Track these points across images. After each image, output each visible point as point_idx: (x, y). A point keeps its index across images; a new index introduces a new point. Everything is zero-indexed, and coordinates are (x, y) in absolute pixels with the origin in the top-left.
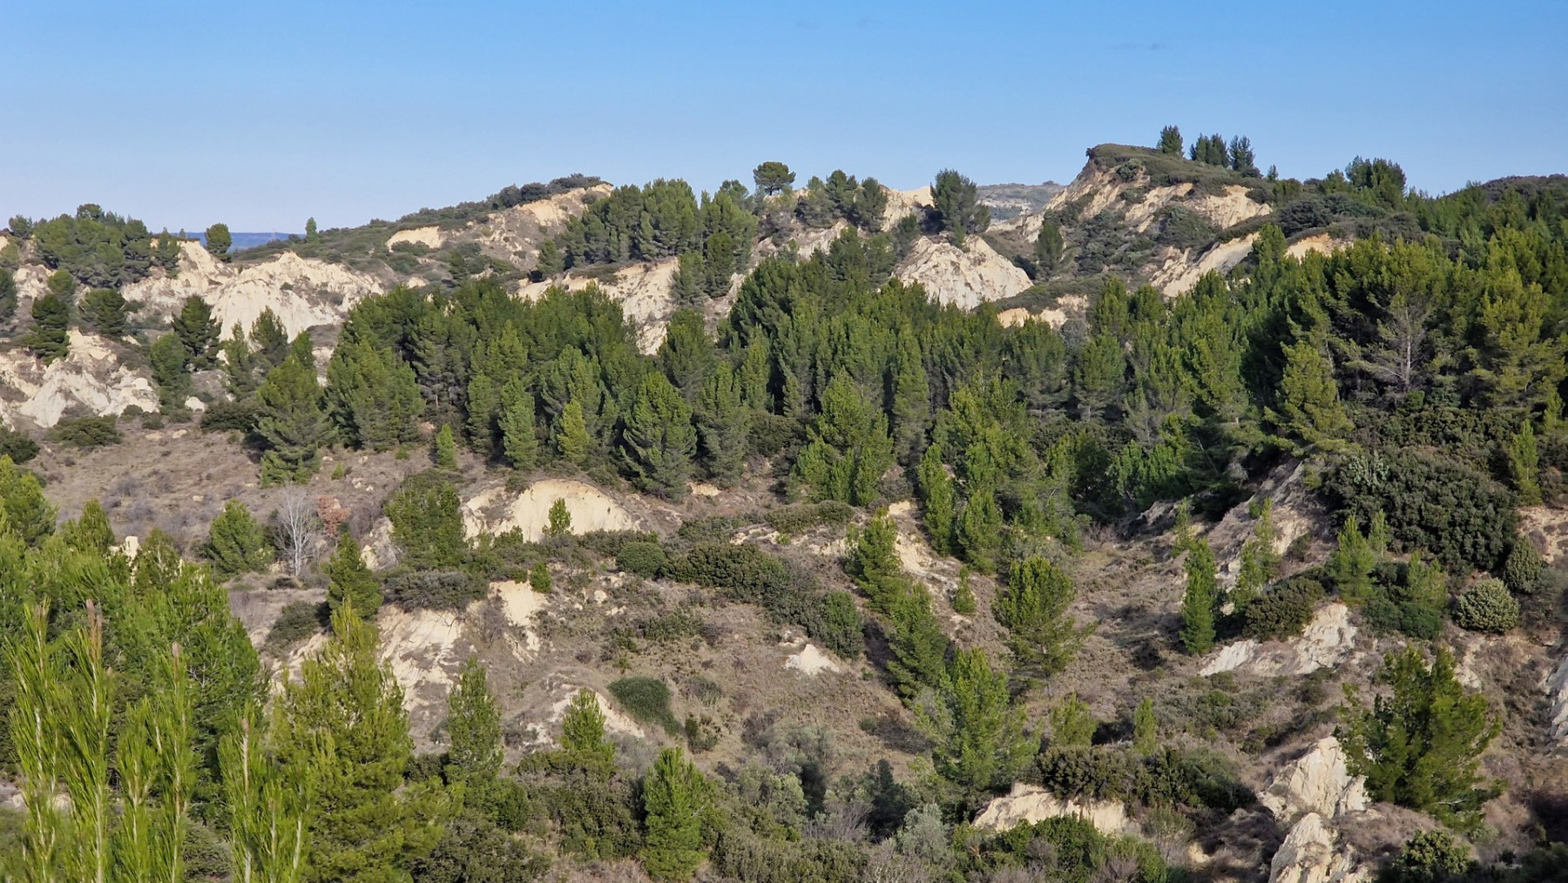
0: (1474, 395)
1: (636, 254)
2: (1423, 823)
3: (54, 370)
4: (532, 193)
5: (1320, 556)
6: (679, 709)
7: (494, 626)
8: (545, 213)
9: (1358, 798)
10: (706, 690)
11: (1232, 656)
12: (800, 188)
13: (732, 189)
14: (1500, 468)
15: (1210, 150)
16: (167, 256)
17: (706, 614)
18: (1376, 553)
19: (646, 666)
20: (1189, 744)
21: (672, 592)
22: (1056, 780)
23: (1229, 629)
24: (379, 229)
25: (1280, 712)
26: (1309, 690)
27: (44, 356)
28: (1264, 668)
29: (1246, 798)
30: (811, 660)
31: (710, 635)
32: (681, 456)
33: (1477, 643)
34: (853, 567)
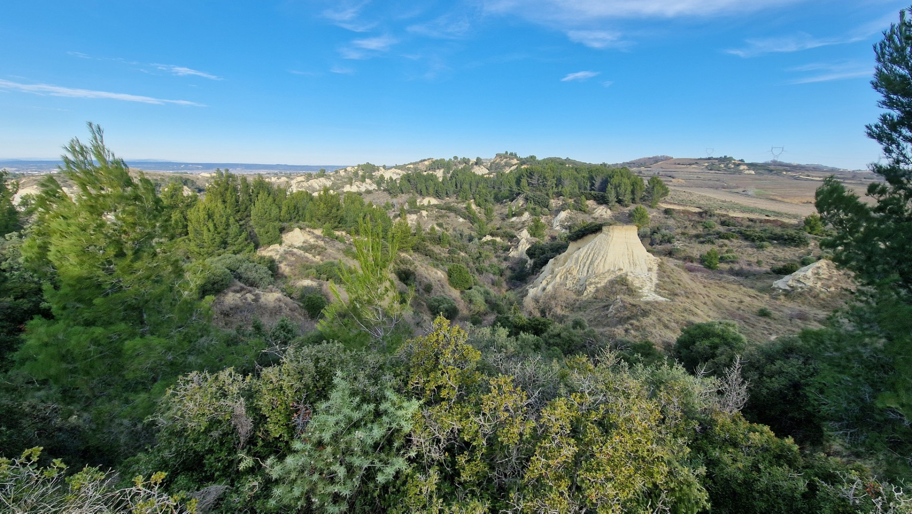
0: (544, 185)
1: (438, 168)
2: (537, 239)
3: (364, 184)
4: (424, 160)
5: (525, 206)
6: (445, 226)
7: (421, 216)
8: (426, 163)
9: (529, 236)
10: (448, 224)
11: (514, 219)
12: (459, 159)
13: (450, 159)
14: (547, 195)
15: (511, 154)
16: (378, 169)
17: (448, 214)
18: (532, 206)
19: (440, 221)
20: (509, 230)
21: (444, 211)
22: (492, 235)
23: (514, 215)
24: (405, 165)
25: (520, 226)
26: (523, 223)
27: (363, 182)
28: (518, 220)
29: (516, 237)
30: (461, 220)
31: (448, 217)
32: (444, 194)
33: (544, 217)
34: (466, 208)
